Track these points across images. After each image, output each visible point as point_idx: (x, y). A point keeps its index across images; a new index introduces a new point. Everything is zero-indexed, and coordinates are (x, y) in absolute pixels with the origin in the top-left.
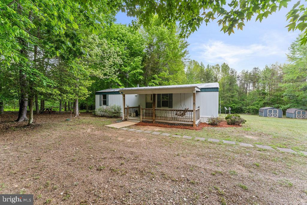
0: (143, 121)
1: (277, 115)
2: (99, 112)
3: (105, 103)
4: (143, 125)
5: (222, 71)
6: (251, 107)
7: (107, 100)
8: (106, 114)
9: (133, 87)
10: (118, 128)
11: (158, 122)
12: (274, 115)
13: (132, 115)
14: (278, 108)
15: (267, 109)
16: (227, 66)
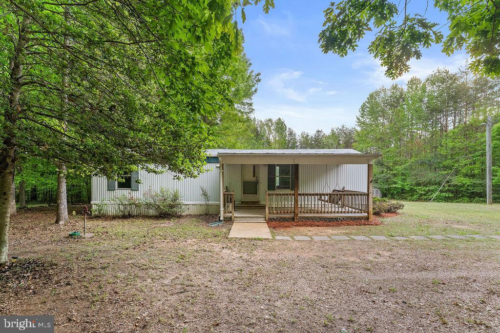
0: (270, 220)
7: (133, 176)
11: (303, 217)
16: (282, 123)
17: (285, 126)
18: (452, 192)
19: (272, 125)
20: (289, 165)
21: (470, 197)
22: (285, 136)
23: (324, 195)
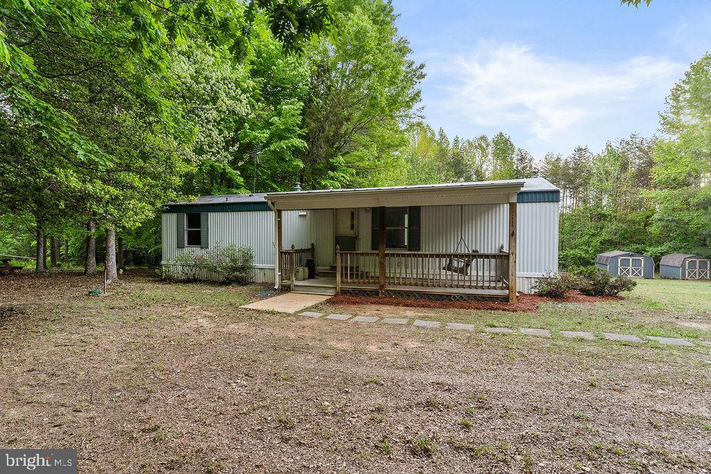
0: (344, 292)
1: (640, 272)
2: (180, 268)
3: (196, 239)
4: (354, 303)
5: (496, 155)
6: (572, 252)
7: (203, 229)
8: (204, 274)
9: (277, 191)
10: (291, 311)
11: (394, 292)
12: (633, 272)
13: (301, 274)
14: (640, 253)
15: (617, 257)
16: (507, 141)
17: (512, 145)
19: (488, 145)
20: (406, 207)
22: (511, 164)
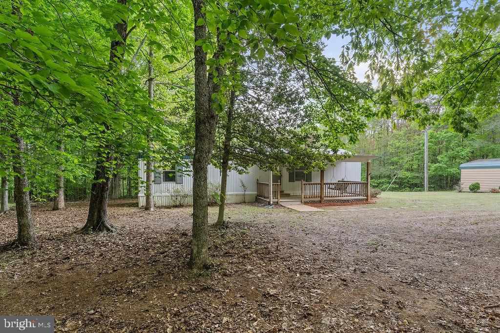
0: (305, 203)
11: (327, 200)
18: (398, 184)
21: (410, 188)
23: (331, 184)
